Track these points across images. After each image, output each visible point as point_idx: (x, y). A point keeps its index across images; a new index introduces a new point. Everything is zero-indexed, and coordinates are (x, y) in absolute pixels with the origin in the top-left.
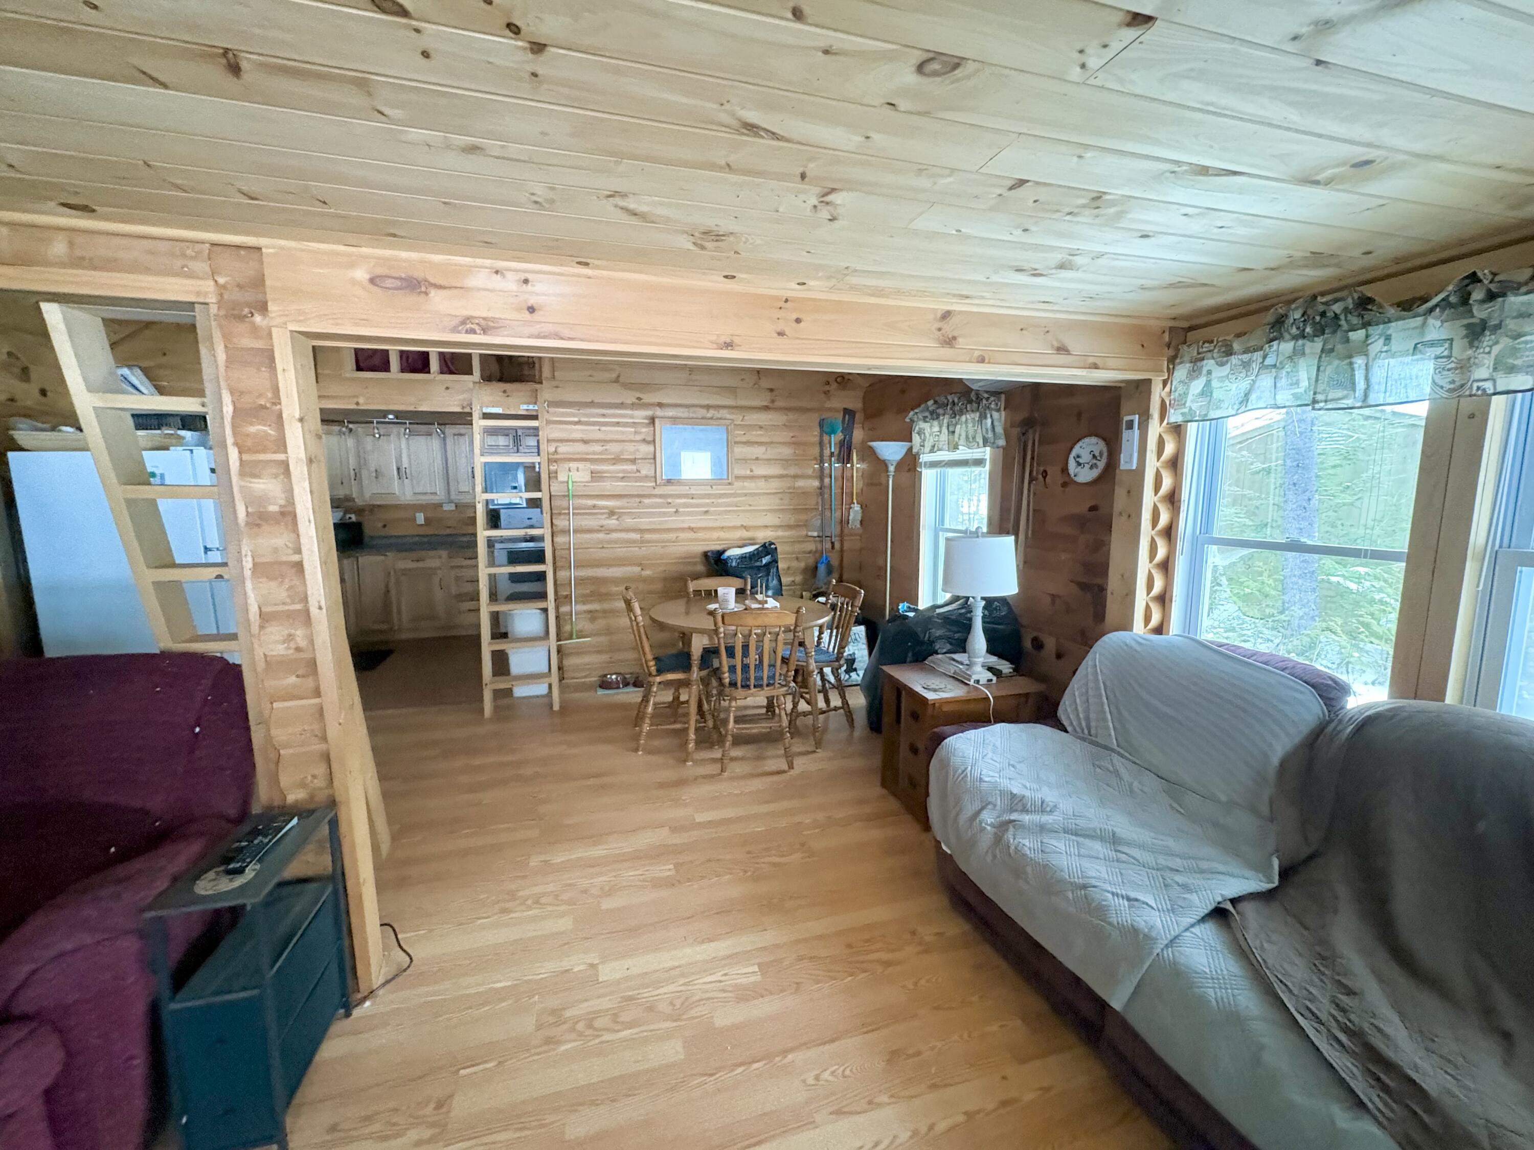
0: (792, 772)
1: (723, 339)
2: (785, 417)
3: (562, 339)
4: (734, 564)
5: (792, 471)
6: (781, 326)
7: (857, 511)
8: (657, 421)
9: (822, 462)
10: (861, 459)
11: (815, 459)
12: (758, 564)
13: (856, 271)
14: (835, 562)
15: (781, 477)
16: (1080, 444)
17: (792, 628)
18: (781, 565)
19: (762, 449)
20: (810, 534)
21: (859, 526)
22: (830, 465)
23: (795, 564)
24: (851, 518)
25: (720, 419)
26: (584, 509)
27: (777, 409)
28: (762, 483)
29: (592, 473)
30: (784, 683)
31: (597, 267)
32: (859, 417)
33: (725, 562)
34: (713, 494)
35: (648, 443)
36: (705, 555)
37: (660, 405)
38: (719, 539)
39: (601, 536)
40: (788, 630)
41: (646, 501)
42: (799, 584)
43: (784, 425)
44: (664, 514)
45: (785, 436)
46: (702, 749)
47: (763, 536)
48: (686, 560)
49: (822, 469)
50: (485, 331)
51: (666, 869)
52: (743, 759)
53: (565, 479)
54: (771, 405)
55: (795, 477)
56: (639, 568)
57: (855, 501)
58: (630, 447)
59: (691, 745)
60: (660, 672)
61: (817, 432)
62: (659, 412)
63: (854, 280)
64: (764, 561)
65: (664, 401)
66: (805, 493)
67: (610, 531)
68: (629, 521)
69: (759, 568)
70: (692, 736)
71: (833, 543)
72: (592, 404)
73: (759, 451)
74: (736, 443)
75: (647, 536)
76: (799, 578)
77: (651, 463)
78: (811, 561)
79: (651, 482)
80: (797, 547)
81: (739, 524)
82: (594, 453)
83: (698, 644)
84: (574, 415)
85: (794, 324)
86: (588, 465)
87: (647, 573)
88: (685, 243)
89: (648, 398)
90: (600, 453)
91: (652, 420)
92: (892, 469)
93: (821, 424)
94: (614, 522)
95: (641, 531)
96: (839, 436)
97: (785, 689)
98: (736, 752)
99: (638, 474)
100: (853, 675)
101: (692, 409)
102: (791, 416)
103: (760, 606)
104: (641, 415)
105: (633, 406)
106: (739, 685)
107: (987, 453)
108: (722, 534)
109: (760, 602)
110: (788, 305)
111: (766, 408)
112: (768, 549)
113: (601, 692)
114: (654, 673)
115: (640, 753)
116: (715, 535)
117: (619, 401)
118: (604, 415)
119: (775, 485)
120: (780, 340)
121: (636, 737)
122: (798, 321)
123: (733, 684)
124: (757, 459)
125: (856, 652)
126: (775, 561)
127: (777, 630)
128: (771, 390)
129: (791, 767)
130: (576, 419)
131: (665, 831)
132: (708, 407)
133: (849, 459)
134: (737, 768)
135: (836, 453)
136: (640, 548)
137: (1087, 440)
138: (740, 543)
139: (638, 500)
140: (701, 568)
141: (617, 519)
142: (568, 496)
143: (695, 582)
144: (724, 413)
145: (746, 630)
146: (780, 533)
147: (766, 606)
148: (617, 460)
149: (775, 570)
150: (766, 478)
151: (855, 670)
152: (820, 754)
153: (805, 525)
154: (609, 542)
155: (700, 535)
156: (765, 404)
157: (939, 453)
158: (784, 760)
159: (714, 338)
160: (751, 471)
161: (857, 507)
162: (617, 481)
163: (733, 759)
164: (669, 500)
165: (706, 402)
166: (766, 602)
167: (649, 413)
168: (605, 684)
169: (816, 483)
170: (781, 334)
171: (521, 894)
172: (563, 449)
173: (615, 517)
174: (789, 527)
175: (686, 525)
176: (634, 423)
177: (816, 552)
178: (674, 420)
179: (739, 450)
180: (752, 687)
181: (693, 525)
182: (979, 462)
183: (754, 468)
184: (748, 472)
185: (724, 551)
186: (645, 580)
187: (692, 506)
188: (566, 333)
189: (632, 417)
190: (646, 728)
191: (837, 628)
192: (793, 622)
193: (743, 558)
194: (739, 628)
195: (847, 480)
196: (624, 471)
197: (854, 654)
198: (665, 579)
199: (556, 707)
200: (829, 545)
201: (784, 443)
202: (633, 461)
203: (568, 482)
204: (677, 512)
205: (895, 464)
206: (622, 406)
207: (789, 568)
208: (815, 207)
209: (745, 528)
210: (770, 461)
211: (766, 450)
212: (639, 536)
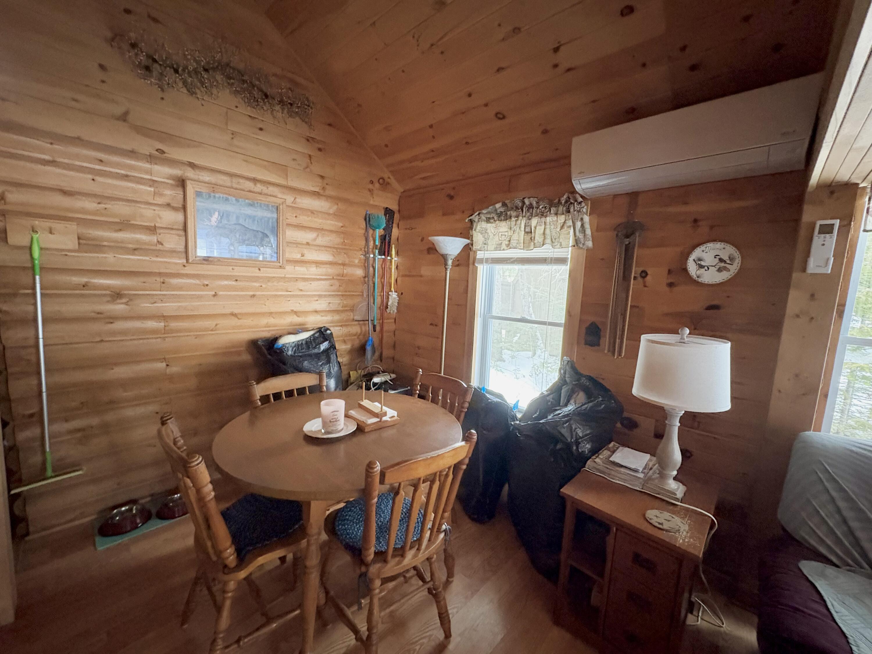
4: (290, 353)
5: (340, 259)
7: (395, 298)
8: (188, 184)
9: (367, 253)
10: (405, 252)
11: (361, 249)
12: (316, 351)
15: (331, 263)
16: (703, 248)
19: (313, 235)
20: (356, 318)
21: (396, 311)
22: (374, 256)
24: (389, 304)
25: (269, 196)
27: (328, 197)
28: (314, 269)
29: (79, 238)
32: (397, 216)
33: (280, 351)
34: (262, 278)
35: (175, 209)
36: (254, 344)
37: (192, 165)
38: (267, 326)
39: (99, 326)
41: (174, 281)
43: (335, 215)
44: (200, 297)
45: (335, 224)
47: (316, 322)
49: (367, 259)
53: (25, 242)
54: (321, 192)
55: (344, 265)
56: (164, 364)
57: (393, 289)
58: (147, 212)
61: (363, 225)
62: (190, 173)
64: (322, 347)
65: (196, 162)
66: (351, 282)
67: (114, 319)
68: (145, 306)
69: (318, 356)
72: (78, 141)
73: (309, 236)
74: (288, 225)
75: (174, 325)
77: (179, 235)
79: (180, 258)
80: (344, 331)
81: (288, 309)
82: (84, 211)
84: (42, 151)
86: (72, 226)
87: (174, 369)
89: (174, 153)
90: (95, 213)
91: (182, 183)
92: (450, 262)
93: (368, 219)
94: (122, 306)
95: (164, 318)
96: (383, 232)
99: (159, 247)
101: (235, 180)
104: (163, 172)
105: (150, 159)
107: (568, 252)
108: (272, 321)
111: (316, 194)
112: (323, 334)
116: (264, 321)
117: (129, 148)
118: (100, 161)
119: (325, 271)
124: (308, 244)
126: (333, 347)
128: (322, 177)
130: (47, 157)
132: (255, 180)
133: (389, 254)
135: (379, 246)
136: (164, 338)
137: (710, 245)
138: (294, 329)
139: (159, 279)
141: (126, 304)
142: (33, 268)
143: (261, 384)
144: (272, 190)
146: (332, 318)
148: (124, 225)
149: (334, 353)
150: (318, 263)
153: (352, 309)
154: (114, 333)
155: (248, 322)
156: (317, 189)
160: (303, 255)
161: (394, 295)
162: (128, 254)
164: (206, 282)
165: (253, 175)
167: (177, 172)
169: (362, 272)
172: (16, 196)
173: (124, 300)
174: (339, 311)
175: (228, 311)
176: (153, 180)
178: (213, 188)
179: (291, 234)
181: (236, 311)
182: (562, 261)
183: (305, 252)
184: (298, 256)
185: (276, 339)
186: (171, 378)
187: (235, 289)
189: (149, 172)
193: (298, 346)
195: (387, 271)
196: (138, 241)
200: (371, 328)
201: (335, 232)
202: (152, 230)
203: (30, 248)
204: (215, 295)
205: (453, 258)
206: (132, 154)
209: (296, 313)
210: (320, 248)
211: (318, 236)
212: (162, 324)
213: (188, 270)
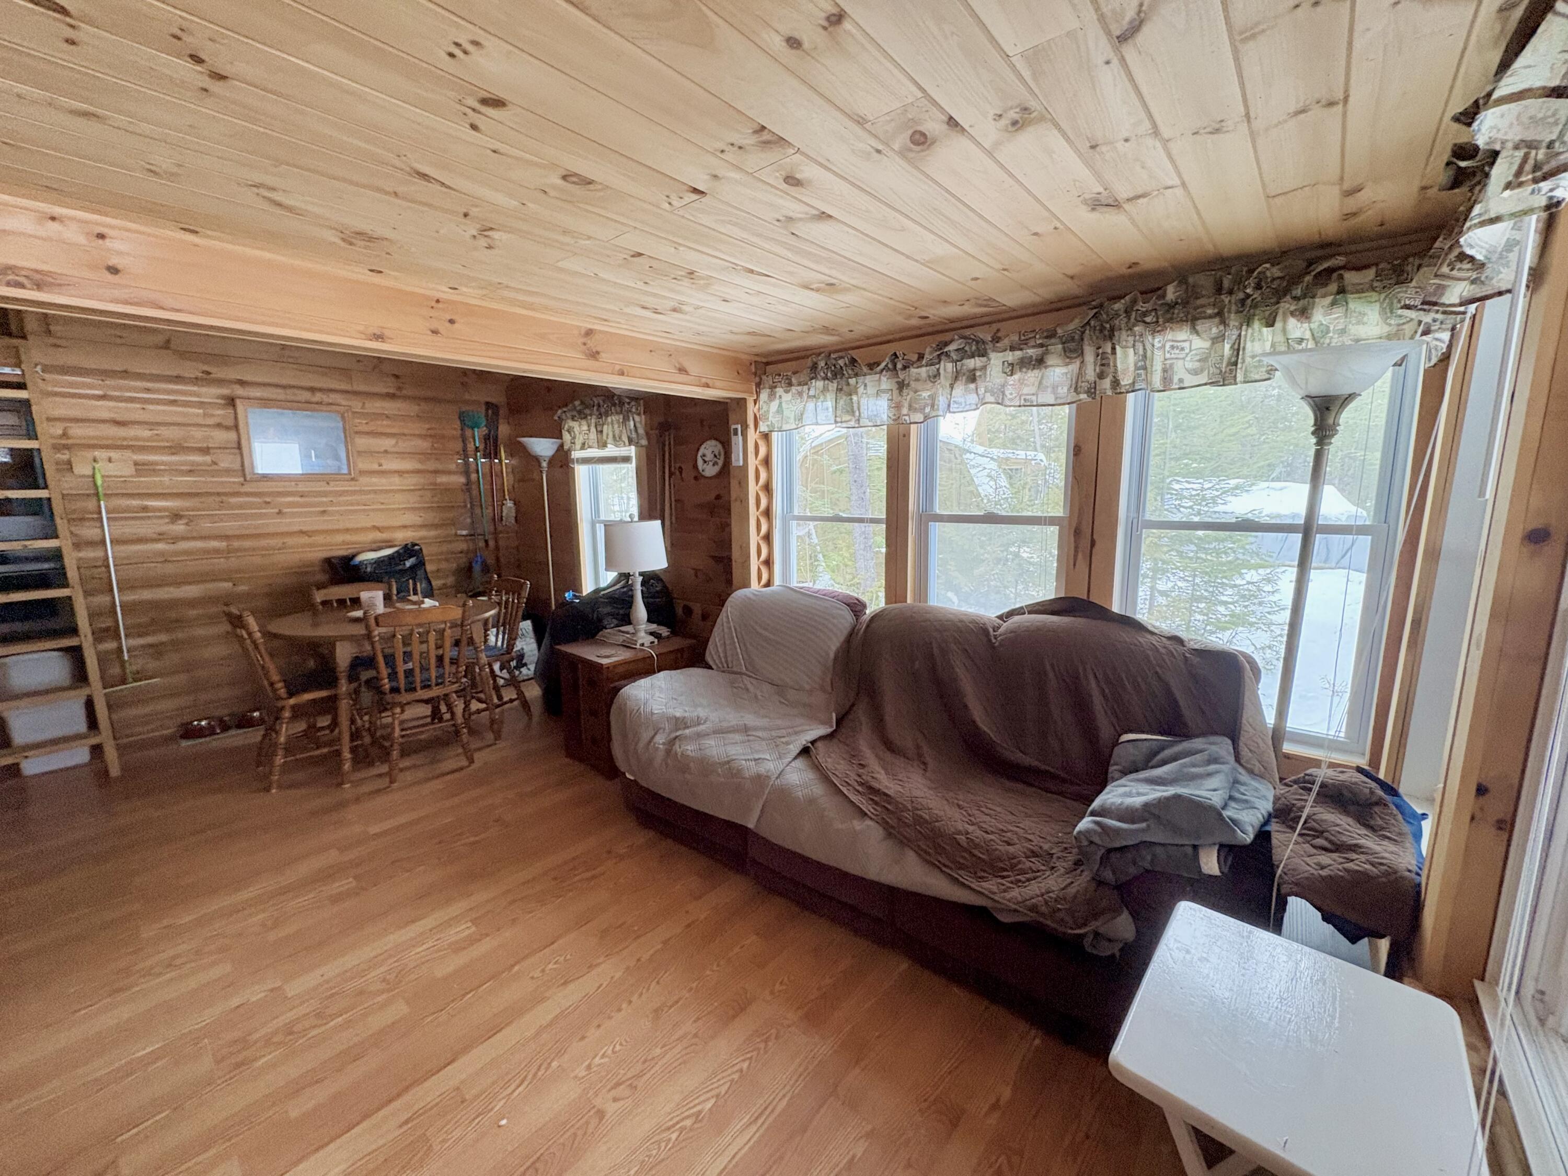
0: (473, 766)
1: (371, 330)
2: (417, 407)
3: (162, 308)
4: (369, 569)
5: (432, 465)
6: (435, 325)
7: (511, 507)
8: (238, 402)
9: (466, 457)
10: (511, 455)
11: (458, 453)
12: (401, 567)
13: (507, 287)
14: (491, 561)
15: (418, 472)
16: (703, 446)
17: (459, 623)
18: (430, 567)
19: (392, 441)
20: (459, 532)
21: (513, 521)
22: (476, 459)
23: (444, 565)
24: (504, 514)
25: (331, 404)
26: (125, 511)
27: (405, 398)
28: (396, 479)
29: (136, 464)
30: (454, 680)
31: (208, 237)
32: (502, 412)
33: (357, 568)
34: (331, 492)
35: (227, 428)
36: (328, 561)
37: (242, 383)
38: (344, 543)
39: (160, 546)
40: (454, 625)
41: (233, 500)
42: (451, 587)
43: (418, 416)
44: (262, 516)
45: (420, 427)
46: (359, 770)
47: (403, 537)
48: (302, 570)
49: (467, 463)
50: (39, 286)
51: (344, 884)
52: (415, 766)
53: (89, 472)
54: (398, 393)
55: (436, 472)
56: (230, 584)
57: (507, 497)
58: (198, 433)
59: (347, 766)
60: (291, 695)
61: (458, 424)
62: (239, 391)
63: (506, 293)
64: (408, 564)
65: (244, 379)
66: (449, 490)
67: (175, 539)
68: (206, 526)
69: (403, 572)
70: (347, 755)
71: (486, 541)
72: (125, 374)
73: (388, 443)
74: (357, 433)
75: (236, 544)
76: (450, 580)
77: (234, 454)
78: (463, 561)
79: (237, 477)
80: (445, 548)
81: (369, 525)
82: (136, 439)
83: (344, 655)
84: (95, 387)
85: (448, 325)
86: (128, 454)
87: (243, 588)
88: (332, 237)
89: (218, 372)
90: (148, 439)
91: (231, 402)
92: (544, 464)
93: (462, 417)
94: (182, 527)
95: (227, 537)
96: (484, 431)
97: (457, 685)
98: (406, 763)
99: (215, 467)
100: (524, 670)
101: (288, 391)
102: (424, 406)
103: (417, 607)
104: (210, 393)
105: (196, 381)
106: (403, 690)
107: (632, 451)
108: (349, 538)
109: (414, 603)
110: (440, 305)
111: (392, 396)
112: (410, 550)
113: (185, 743)
114: (285, 696)
115: (274, 791)
116: (339, 538)
117: (175, 374)
118: (148, 390)
119: (411, 481)
120: (435, 338)
121: (267, 776)
122: (452, 321)
123: (395, 690)
124: (386, 452)
125: (525, 647)
126: (421, 564)
127: (443, 626)
128: (397, 377)
129: (471, 761)
130: (99, 393)
131: (334, 853)
132: (313, 390)
133: (496, 455)
134: (409, 776)
135: (482, 447)
136: (228, 558)
137: (708, 442)
138: (374, 546)
139: (218, 499)
140: (321, 577)
141: (187, 524)
142: (97, 494)
143: (323, 592)
144: (333, 397)
145: (405, 630)
146: (423, 533)
147: (423, 606)
148: (176, 448)
149: (422, 571)
150: (400, 473)
151: (525, 665)
152: (501, 744)
153: (453, 523)
154: (176, 553)
155: (320, 539)
156: (391, 391)
157: (589, 450)
158: (463, 758)
159: (361, 328)
160: (380, 465)
161: (509, 504)
162: (183, 476)
163: (401, 770)
164: (268, 500)
165: (312, 384)
166: (423, 602)
167: (225, 391)
168: (189, 732)
169: (462, 480)
170: (435, 332)
171: (137, 968)
172: (77, 431)
173: (183, 521)
174: (435, 526)
175: (296, 528)
176: (202, 403)
177: (468, 552)
178: (265, 403)
179: (362, 442)
180: (418, 688)
181: (304, 528)
182: (626, 459)
183: (383, 461)
184: (375, 467)
185: (354, 556)
186: (239, 598)
187: (302, 505)
188: (170, 302)
189: (198, 395)
190: (279, 760)
191: (504, 625)
192: (460, 616)
193: (379, 562)
194: (397, 629)
195: (496, 475)
196: (193, 463)
197: (523, 649)
198: (268, 595)
199: (115, 771)
200: (482, 544)
201: (420, 436)
202: (206, 451)
203: (93, 476)
204: (280, 512)
205: (547, 460)
206: (178, 379)
207: (438, 571)
208: (474, 237)
209: (378, 529)
210: (401, 455)
211: (397, 442)
212: (224, 544)
213: (247, 488)
